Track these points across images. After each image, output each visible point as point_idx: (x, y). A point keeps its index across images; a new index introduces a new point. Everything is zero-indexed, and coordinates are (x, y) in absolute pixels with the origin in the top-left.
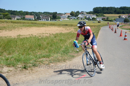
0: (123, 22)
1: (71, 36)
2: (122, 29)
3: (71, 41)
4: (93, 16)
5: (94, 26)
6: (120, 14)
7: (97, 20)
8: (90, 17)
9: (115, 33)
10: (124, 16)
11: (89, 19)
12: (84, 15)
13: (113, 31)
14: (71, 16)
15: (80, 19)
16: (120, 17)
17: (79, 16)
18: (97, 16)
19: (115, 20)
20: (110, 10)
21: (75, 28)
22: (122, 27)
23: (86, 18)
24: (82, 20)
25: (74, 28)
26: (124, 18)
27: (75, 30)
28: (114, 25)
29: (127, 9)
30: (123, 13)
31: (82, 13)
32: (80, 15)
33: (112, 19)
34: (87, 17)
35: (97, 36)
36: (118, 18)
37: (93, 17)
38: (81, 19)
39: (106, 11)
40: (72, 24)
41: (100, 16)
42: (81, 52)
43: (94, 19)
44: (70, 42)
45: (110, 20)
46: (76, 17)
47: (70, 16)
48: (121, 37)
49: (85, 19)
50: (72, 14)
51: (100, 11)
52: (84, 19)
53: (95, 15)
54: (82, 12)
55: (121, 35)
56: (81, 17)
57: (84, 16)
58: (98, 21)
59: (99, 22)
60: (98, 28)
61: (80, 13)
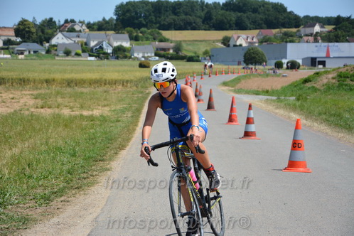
0: (239, 64)
1: (19, 128)
2: (235, 92)
3: (16, 151)
4: (117, 40)
5: (124, 83)
6: (227, 30)
7: (136, 55)
8: (104, 46)
9: (210, 112)
10: (243, 39)
11: (99, 53)
12: (78, 36)
13: (201, 102)
14: (19, 40)
15: (61, 54)
16: (226, 41)
17: (54, 41)
18: (134, 39)
19: (209, 55)
20: (186, 14)
21: (40, 94)
22: (239, 86)
23: (86, 49)
24: (69, 58)
25: (35, 92)
26: (244, 45)
27: (40, 102)
28: (206, 77)
29: (255, 11)
30: (240, 26)
31: (69, 25)
32: (60, 35)
33: (195, 53)
34: (93, 44)
35: (136, 125)
36: (221, 48)
37: (116, 44)
38: (67, 53)
39: (171, 18)
40: (25, 75)
41: (147, 39)
42: (62, 198)
43: (120, 53)
44: (12, 157)
45: (190, 54)
46: (42, 44)
47: (14, 39)
48: (231, 126)
49: (84, 51)
50: (24, 31)
51: (146, 17)
52: (77, 55)
53: (126, 36)
54: (66, 21)
55: (230, 116)
56: (64, 44)
57: (77, 40)
58: (138, 63)
59: (142, 66)
60: (140, 89)
61: (60, 27)
